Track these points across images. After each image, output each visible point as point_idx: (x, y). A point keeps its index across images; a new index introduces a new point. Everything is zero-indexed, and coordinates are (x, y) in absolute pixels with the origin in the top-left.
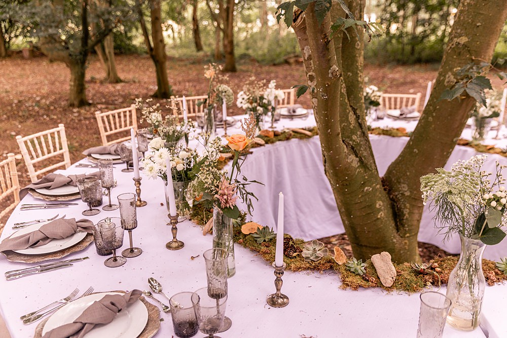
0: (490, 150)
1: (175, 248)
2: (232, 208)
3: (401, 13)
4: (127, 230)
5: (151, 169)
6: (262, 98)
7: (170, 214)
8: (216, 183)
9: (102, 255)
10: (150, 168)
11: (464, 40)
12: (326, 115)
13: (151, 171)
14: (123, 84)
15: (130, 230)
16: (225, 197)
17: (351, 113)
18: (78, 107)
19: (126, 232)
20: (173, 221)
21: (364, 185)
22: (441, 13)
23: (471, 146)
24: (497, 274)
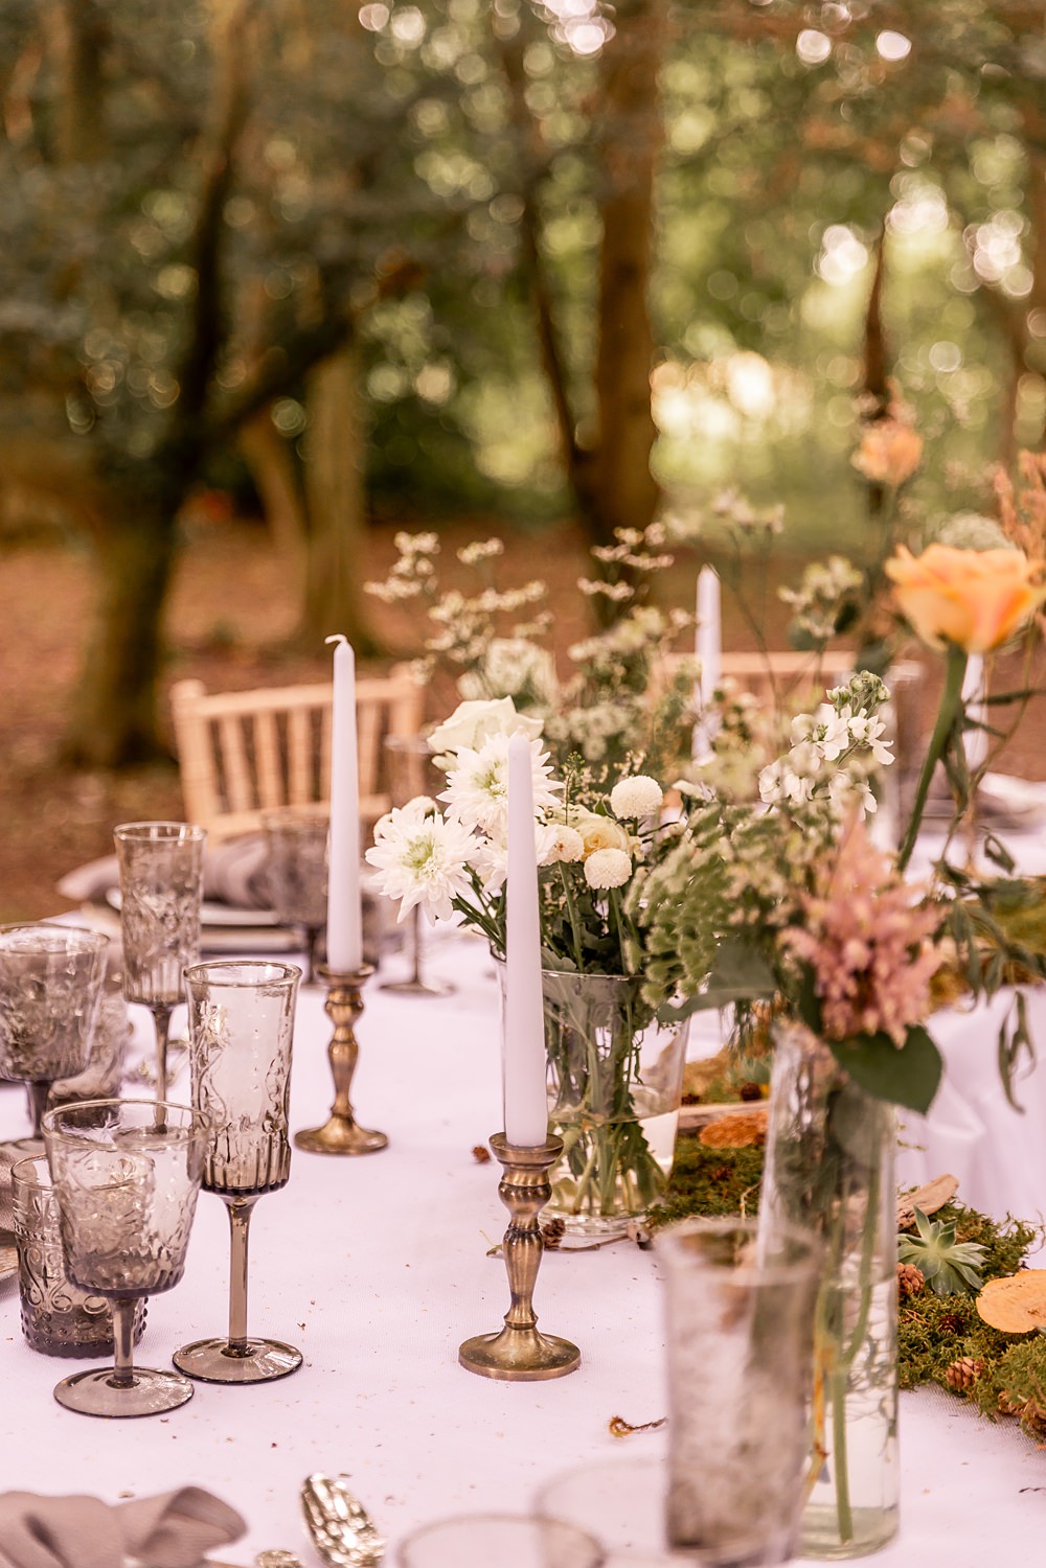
1: (519, 1366)
2: (900, 1037)
4: (223, 1191)
5: (420, 854)
7: (503, 1135)
8: (802, 852)
10: (414, 847)
13: (419, 863)
15: (239, 1200)
16: (855, 951)
19: (213, 1206)
20: (518, 1179)
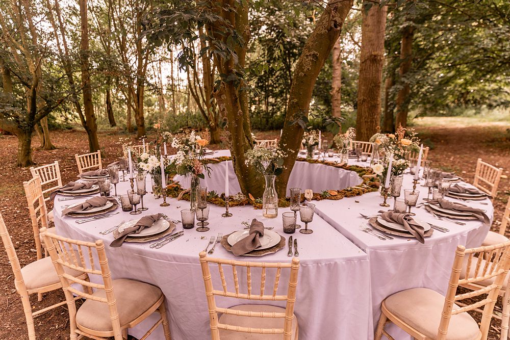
0: (316, 161)
1: (166, 206)
3: (257, 99)
6: (187, 141)
9: (126, 211)
11: (295, 100)
12: (237, 136)
14: (57, 150)
17: (246, 138)
18: (26, 167)
21: (255, 176)
22: (282, 98)
23: (307, 161)
24: (320, 197)
